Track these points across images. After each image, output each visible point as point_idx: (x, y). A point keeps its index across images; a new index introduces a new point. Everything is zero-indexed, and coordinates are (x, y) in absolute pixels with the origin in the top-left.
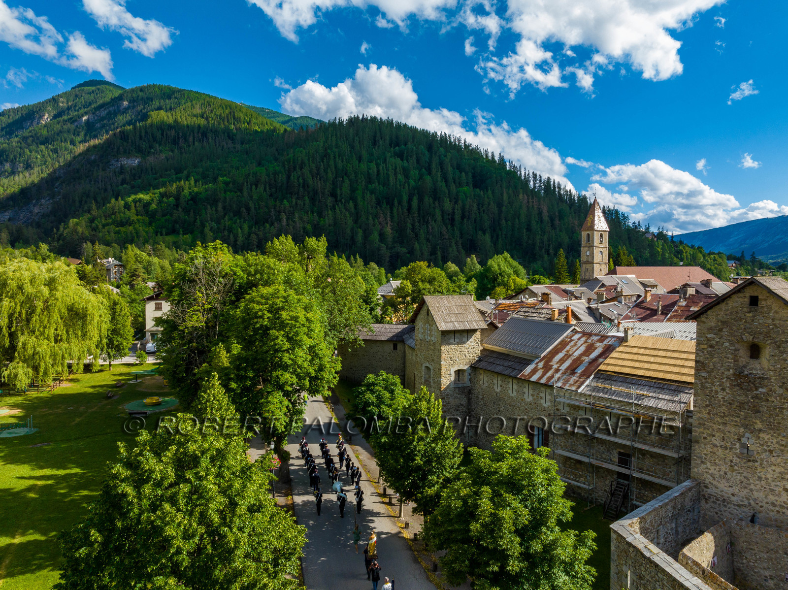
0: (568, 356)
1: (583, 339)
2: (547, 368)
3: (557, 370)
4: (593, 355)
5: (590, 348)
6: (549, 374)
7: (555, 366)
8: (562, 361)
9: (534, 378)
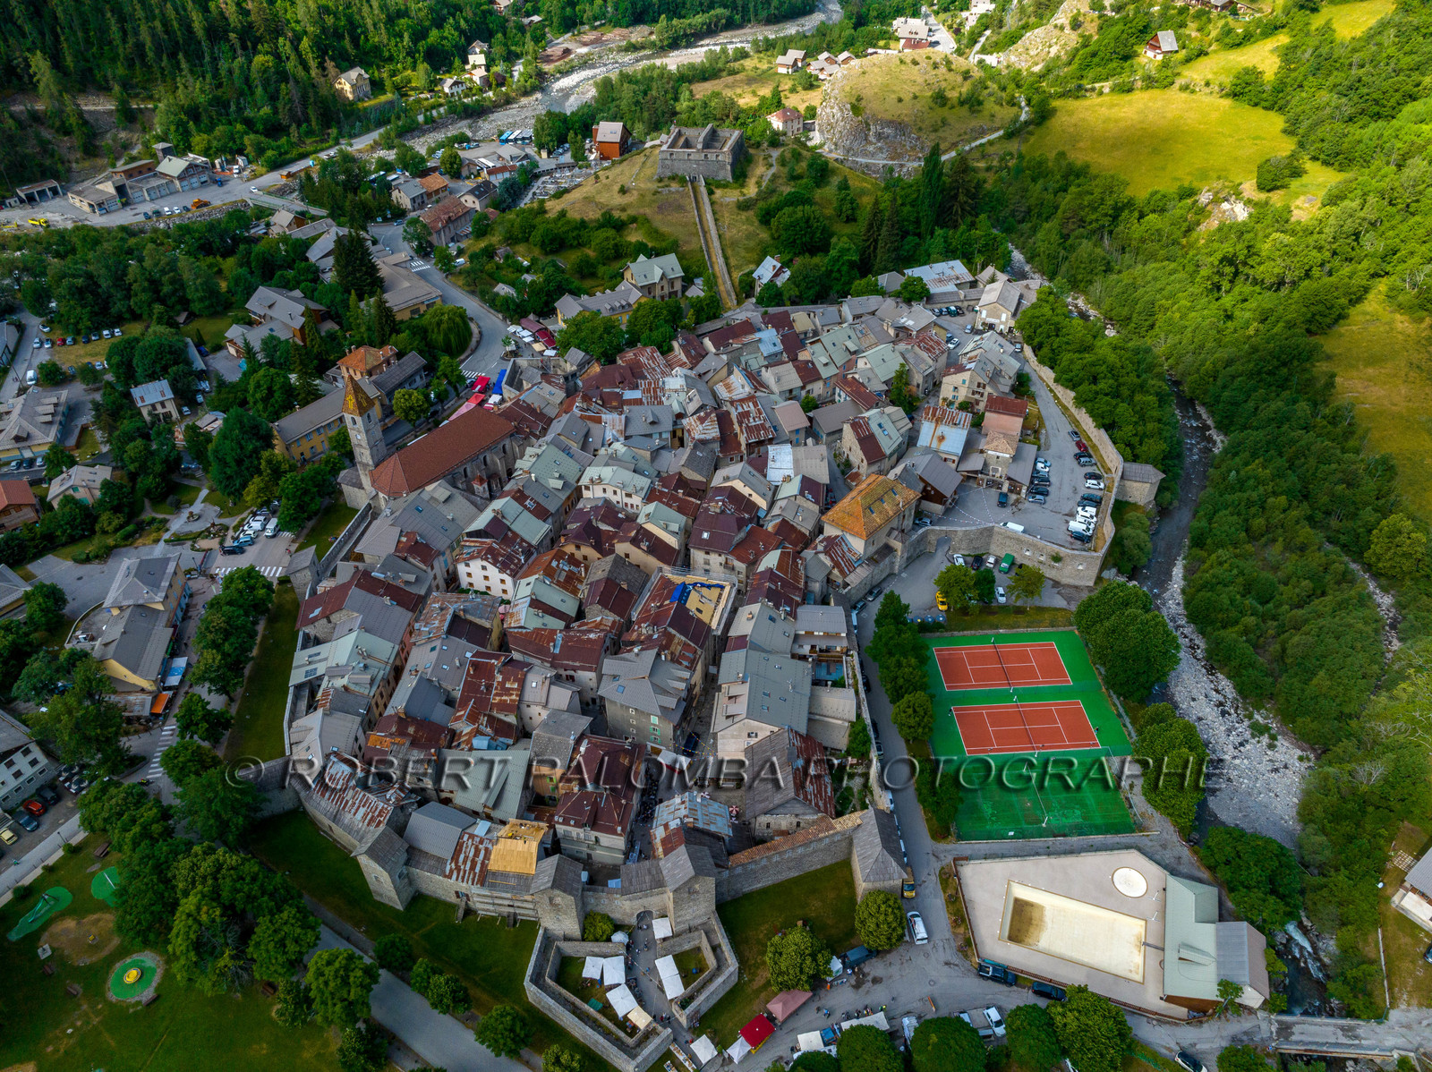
0: (466, 858)
1: (470, 841)
3: (465, 872)
4: (482, 854)
6: (461, 873)
7: (463, 868)
9: (454, 878)
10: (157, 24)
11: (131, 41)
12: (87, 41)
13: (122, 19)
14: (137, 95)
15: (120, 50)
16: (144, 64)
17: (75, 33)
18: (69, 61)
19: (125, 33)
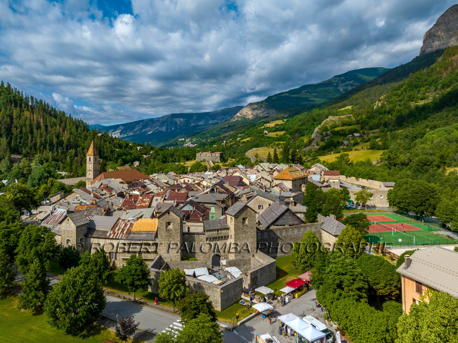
0: (119, 228)
1: (123, 222)
2: (114, 233)
3: (118, 234)
4: (128, 227)
5: (126, 225)
6: (116, 235)
7: (117, 232)
8: (118, 230)
9: (111, 237)
10: (43, 139)
11: (33, 142)
12: (20, 143)
13: (32, 137)
14: (29, 156)
15: (29, 145)
16: (35, 149)
17: (17, 139)
18: (13, 144)
19: (32, 140)
